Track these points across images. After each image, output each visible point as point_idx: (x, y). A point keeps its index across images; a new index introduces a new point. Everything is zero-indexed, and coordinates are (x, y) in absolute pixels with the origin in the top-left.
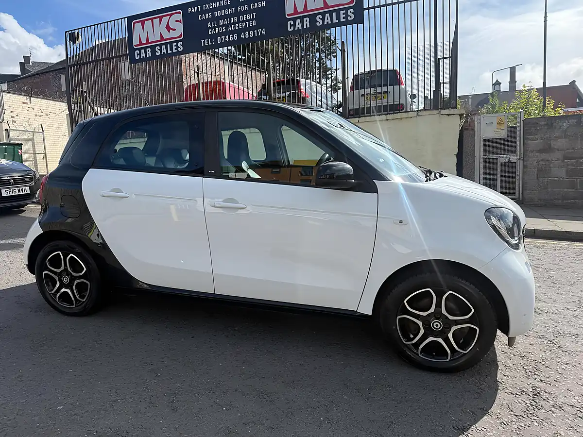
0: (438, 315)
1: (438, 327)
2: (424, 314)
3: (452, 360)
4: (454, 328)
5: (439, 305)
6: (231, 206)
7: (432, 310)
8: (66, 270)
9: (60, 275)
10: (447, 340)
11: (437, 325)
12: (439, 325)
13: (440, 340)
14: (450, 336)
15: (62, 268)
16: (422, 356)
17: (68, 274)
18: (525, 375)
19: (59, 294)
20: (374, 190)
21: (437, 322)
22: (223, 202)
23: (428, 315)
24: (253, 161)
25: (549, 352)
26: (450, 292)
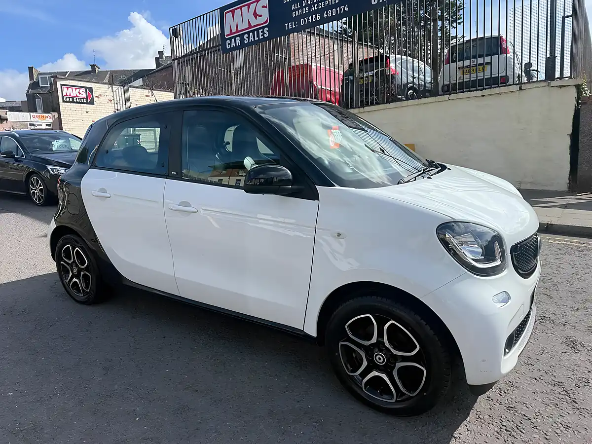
0: (379, 346)
2: (367, 343)
4: (398, 365)
6: (185, 209)
7: (373, 340)
8: (74, 261)
9: (71, 265)
10: (391, 378)
11: (380, 359)
12: (382, 359)
13: (384, 376)
14: (395, 374)
15: (72, 260)
16: (366, 392)
17: (77, 266)
19: (71, 283)
21: (379, 354)
22: (179, 204)
23: (371, 345)
25: (553, 407)
26: (392, 321)
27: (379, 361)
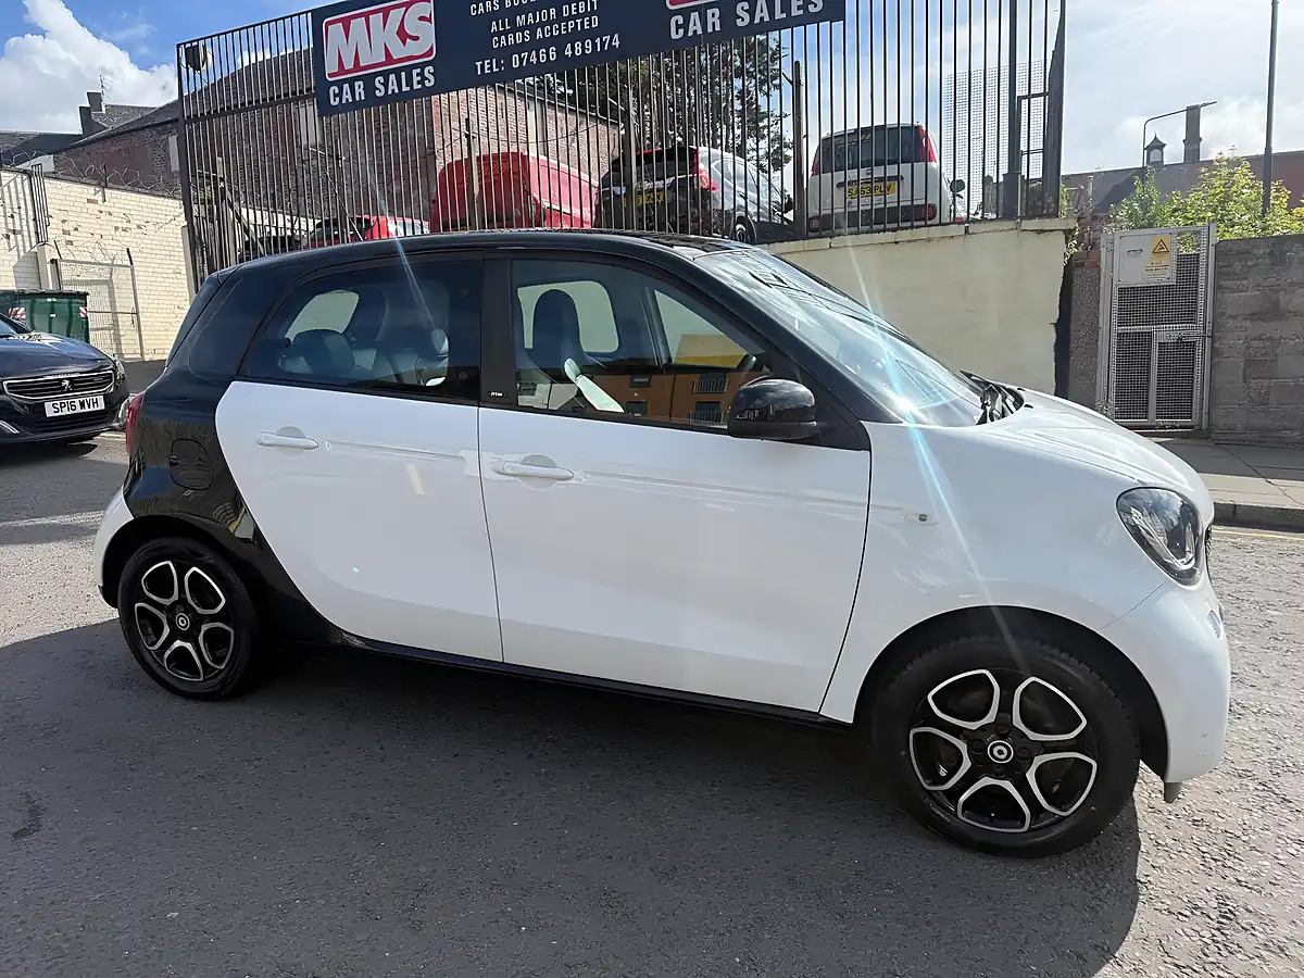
0: (1003, 728)
1: (1003, 757)
2: (973, 726)
3: (1033, 830)
4: (1039, 760)
5: (1006, 706)
7: (990, 718)
8: (182, 600)
9: (170, 611)
10: (1022, 786)
11: (1000, 752)
12: (1005, 751)
13: (1008, 785)
14: (1031, 776)
15: (175, 597)
16: (964, 819)
17: (188, 609)
18: (1201, 867)
19: (168, 653)
20: (861, 443)
21: (999, 744)
22: (524, 462)
23: (982, 728)
24: (589, 354)
25: (1260, 812)
26: (1033, 679)
27: (1000, 757)
